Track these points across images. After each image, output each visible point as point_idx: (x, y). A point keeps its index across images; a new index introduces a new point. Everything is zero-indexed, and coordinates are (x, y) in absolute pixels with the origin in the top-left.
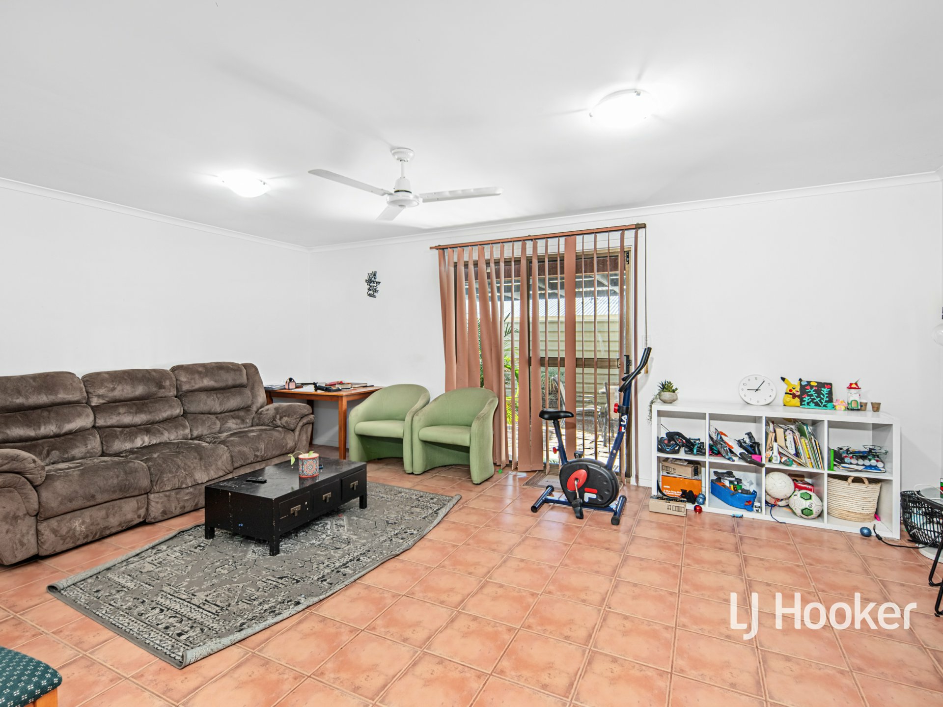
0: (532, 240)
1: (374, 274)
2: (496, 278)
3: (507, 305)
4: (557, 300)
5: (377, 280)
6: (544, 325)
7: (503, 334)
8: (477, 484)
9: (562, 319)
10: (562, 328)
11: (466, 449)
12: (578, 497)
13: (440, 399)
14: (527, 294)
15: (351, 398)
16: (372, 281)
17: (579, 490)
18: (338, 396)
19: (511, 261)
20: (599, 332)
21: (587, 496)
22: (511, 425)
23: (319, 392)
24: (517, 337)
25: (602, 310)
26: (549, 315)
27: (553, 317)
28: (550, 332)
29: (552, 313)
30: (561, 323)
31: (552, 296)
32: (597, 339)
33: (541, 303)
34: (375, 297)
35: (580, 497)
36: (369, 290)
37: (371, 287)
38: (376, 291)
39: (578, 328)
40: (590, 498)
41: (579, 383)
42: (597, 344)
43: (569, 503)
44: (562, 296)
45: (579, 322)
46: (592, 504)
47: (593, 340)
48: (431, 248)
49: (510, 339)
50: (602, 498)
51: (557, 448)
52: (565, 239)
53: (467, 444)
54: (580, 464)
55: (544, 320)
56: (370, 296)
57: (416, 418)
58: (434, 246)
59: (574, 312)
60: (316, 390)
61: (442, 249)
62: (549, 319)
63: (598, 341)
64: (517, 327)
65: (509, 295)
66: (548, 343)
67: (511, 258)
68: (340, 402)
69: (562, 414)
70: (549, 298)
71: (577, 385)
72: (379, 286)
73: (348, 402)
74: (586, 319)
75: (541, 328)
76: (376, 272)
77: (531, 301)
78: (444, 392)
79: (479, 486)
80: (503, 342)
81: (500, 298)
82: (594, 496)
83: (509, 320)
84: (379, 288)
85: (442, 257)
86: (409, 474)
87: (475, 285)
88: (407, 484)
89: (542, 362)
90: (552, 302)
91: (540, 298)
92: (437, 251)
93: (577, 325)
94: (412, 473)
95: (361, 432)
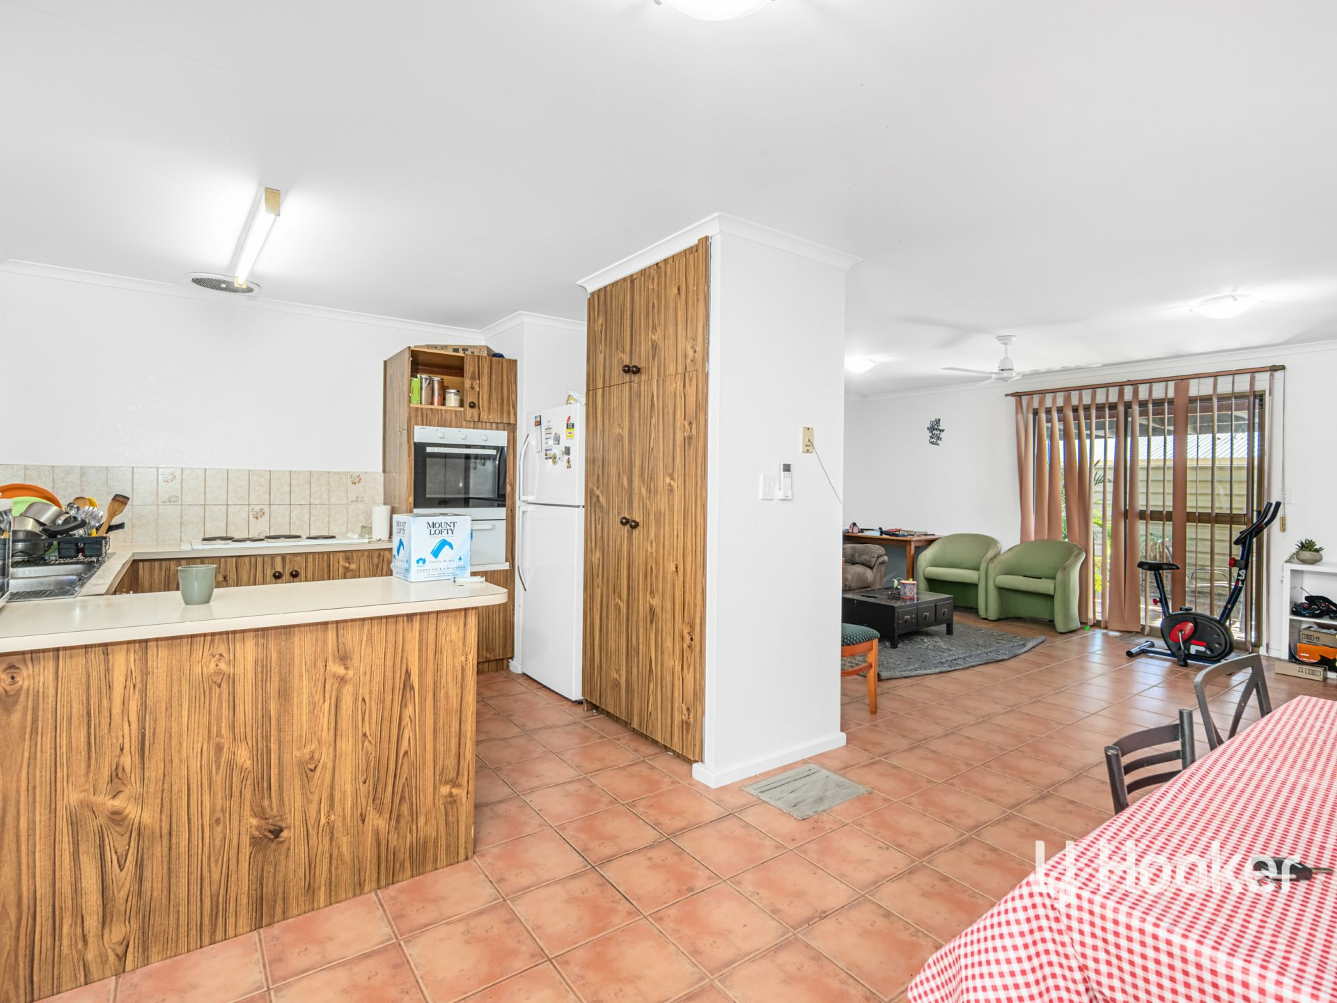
0: (1132, 385)
1: (938, 421)
2: (1085, 419)
3: (1098, 444)
4: (1162, 438)
5: (940, 428)
6: (1145, 472)
7: (1093, 483)
8: (1062, 633)
9: (1170, 463)
10: (1170, 475)
11: (1050, 597)
12: (1182, 647)
13: (1014, 550)
14: (1124, 431)
15: (918, 544)
16: (935, 429)
17: (1183, 642)
18: (906, 541)
19: (1104, 407)
20: (1220, 482)
21: (1194, 649)
22: (1100, 601)
23: (884, 536)
24: (1110, 487)
25: (1223, 451)
26: (1152, 458)
27: (1157, 460)
28: (1153, 481)
29: (1157, 454)
30: (1169, 468)
31: (1157, 432)
32: (1216, 492)
33: (1142, 441)
34: (938, 445)
35: (1185, 648)
36: (931, 437)
37: (933, 434)
38: (939, 438)
39: (1190, 476)
40: (1197, 651)
41: (1191, 552)
42: (1216, 498)
43: (1173, 655)
44: (1169, 433)
45: (1192, 468)
46: (1199, 657)
47: (1210, 492)
48: (1007, 395)
49: (1101, 489)
50: (1211, 651)
51: (1158, 599)
52: (1175, 383)
53: (1051, 592)
54: (1188, 616)
55: (1145, 464)
56: (932, 443)
57: (992, 566)
58: (1010, 393)
59: (1186, 453)
60: (881, 535)
61: (1018, 395)
62: (1152, 464)
63: (1219, 495)
64: (1110, 475)
65: (1101, 433)
66: (1151, 496)
67: (1104, 404)
68: (908, 547)
69: (1165, 567)
70: (1153, 435)
71: (1187, 554)
72: (942, 433)
73: (916, 547)
74: (1201, 464)
75: (1141, 475)
76: (939, 420)
77: (1129, 439)
78: (1019, 543)
79: (1063, 636)
80: (1092, 493)
81: (1090, 436)
82: (1202, 649)
83: (1101, 464)
84: (943, 435)
85: (1019, 405)
86: (983, 619)
87: (1058, 426)
88: (984, 626)
89: (1142, 515)
90: (1157, 441)
91: (1140, 436)
92: (1014, 398)
93: (1188, 472)
94: (986, 619)
95: (930, 576)
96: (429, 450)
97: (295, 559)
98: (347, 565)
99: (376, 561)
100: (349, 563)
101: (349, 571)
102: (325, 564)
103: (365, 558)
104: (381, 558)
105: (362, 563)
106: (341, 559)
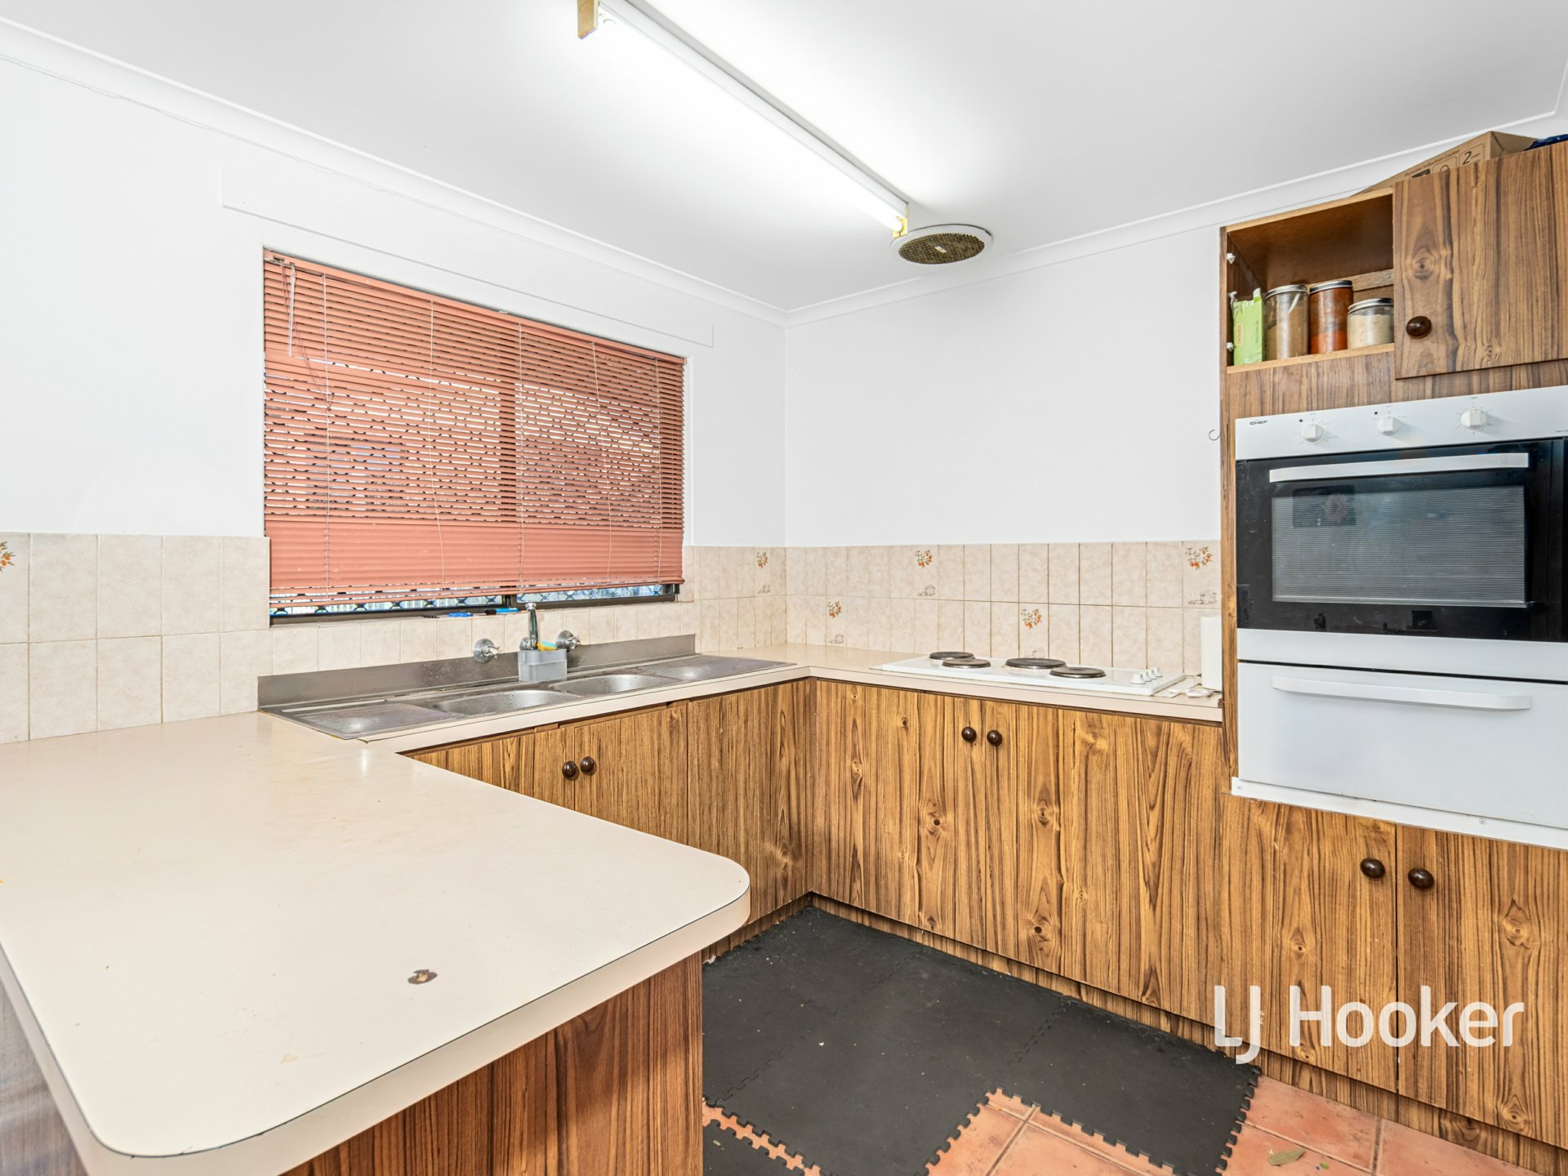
96: (1276, 476)
97: (1000, 710)
98: (1090, 739)
99: (1151, 741)
100: (1095, 736)
101: (1094, 753)
102: (1050, 728)
103: (1127, 730)
104: (1164, 738)
105: (1120, 741)
106: (1078, 724)
